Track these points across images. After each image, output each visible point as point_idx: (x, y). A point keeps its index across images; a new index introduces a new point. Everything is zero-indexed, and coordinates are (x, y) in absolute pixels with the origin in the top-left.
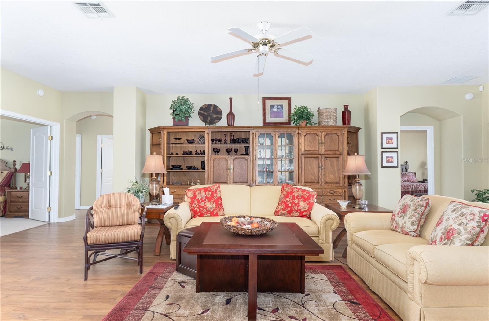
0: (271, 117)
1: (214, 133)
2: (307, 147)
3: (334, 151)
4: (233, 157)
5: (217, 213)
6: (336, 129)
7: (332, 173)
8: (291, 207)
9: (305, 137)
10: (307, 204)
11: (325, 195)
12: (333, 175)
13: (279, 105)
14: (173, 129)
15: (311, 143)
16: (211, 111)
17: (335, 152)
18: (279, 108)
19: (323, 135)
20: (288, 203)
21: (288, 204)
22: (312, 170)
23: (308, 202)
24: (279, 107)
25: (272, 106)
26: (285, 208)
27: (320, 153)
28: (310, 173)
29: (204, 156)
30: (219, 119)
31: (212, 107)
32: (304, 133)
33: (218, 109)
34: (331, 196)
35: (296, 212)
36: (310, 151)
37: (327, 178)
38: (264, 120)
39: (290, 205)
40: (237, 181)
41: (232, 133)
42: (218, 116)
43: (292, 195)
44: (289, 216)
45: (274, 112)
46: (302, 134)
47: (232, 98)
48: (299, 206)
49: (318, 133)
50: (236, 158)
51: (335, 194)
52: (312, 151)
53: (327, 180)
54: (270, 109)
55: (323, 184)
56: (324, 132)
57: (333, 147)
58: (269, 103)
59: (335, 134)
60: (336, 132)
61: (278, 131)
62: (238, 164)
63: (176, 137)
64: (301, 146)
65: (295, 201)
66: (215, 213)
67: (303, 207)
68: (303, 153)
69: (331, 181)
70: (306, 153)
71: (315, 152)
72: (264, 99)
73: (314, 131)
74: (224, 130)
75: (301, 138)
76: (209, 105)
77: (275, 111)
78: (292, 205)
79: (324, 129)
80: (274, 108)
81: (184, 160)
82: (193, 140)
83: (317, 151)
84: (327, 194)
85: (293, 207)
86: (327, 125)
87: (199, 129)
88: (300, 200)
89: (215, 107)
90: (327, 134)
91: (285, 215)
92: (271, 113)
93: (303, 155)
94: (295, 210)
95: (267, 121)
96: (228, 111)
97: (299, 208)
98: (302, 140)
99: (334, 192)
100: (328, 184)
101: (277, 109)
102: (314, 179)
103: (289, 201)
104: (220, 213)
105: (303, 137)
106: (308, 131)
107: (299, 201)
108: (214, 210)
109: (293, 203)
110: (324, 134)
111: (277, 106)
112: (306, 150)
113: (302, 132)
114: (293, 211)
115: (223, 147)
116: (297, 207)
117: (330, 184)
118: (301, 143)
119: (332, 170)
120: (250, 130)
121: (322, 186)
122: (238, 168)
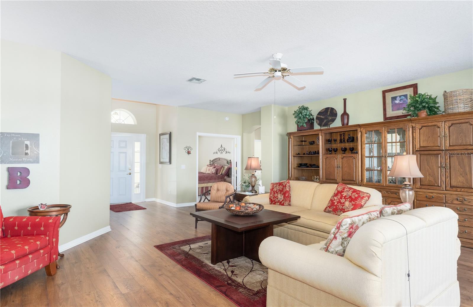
0: (393, 110)
1: (333, 133)
2: (423, 142)
3: (465, 145)
4: (341, 155)
5: (283, 203)
6: (468, 115)
7: (461, 175)
8: (336, 206)
9: (420, 130)
10: (353, 205)
11: (449, 202)
12: (463, 177)
13: (402, 96)
14: (296, 134)
15: (429, 137)
16: (328, 114)
17: (465, 147)
18: (401, 99)
19: (446, 126)
20: (335, 201)
21: (335, 203)
22: (430, 170)
23: (354, 203)
24: (403, 97)
25: (394, 99)
26: (331, 206)
27: (441, 149)
28: (428, 173)
29: (318, 155)
30: (333, 120)
31: (329, 111)
32: (418, 126)
33: (334, 111)
34: (459, 204)
35: (341, 211)
36: (428, 147)
37: (454, 180)
38: (385, 114)
39: (336, 203)
40: (346, 179)
41: (344, 133)
42: (333, 118)
43: (341, 194)
44: (334, 214)
45: (396, 104)
46: (416, 127)
47: (346, 99)
48: (344, 205)
49: (439, 124)
50: (344, 157)
51: (465, 202)
52: (431, 147)
53: (454, 183)
54: (392, 102)
55: (448, 188)
56: (447, 122)
57: (462, 140)
58: (389, 96)
59: (467, 123)
60: (467, 121)
61: (387, 127)
62: (346, 162)
63: (302, 140)
64: (415, 141)
65: (342, 200)
66: (282, 203)
67: (347, 207)
68: (418, 150)
69: (460, 185)
70: (423, 149)
71: (434, 148)
72: (384, 92)
73: (433, 122)
74: (334, 131)
75: (415, 132)
76: (327, 109)
77: (398, 103)
78: (338, 204)
79: (448, 118)
80: (396, 100)
81: (311, 159)
82: (314, 142)
83: (439, 146)
84: (453, 201)
85: (338, 206)
86: (452, 112)
87: (314, 132)
88: (347, 200)
89: (332, 109)
90: (452, 124)
91: (332, 213)
92: (392, 106)
93: (418, 152)
94: (339, 209)
95: (388, 116)
96: (342, 112)
97: (343, 207)
98: (417, 135)
99: (465, 200)
100: (454, 189)
101: (400, 100)
102: (433, 181)
103: (336, 200)
104: (286, 204)
105: (418, 131)
106: (424, 123)
107: (345, 201)
108: (283, 200)
109: (340, 202)
110: (448, 124)
111: (400, 96)
112: (422, 146)
113: (416, 125)
114: (338, 209)
115: (338, 145)
116: (341, 207)
117: (459, 189)
118: (415, 139)
119: (462, 170)
120: (358, 129)
121: (446, 190)
122: (346, 167)
